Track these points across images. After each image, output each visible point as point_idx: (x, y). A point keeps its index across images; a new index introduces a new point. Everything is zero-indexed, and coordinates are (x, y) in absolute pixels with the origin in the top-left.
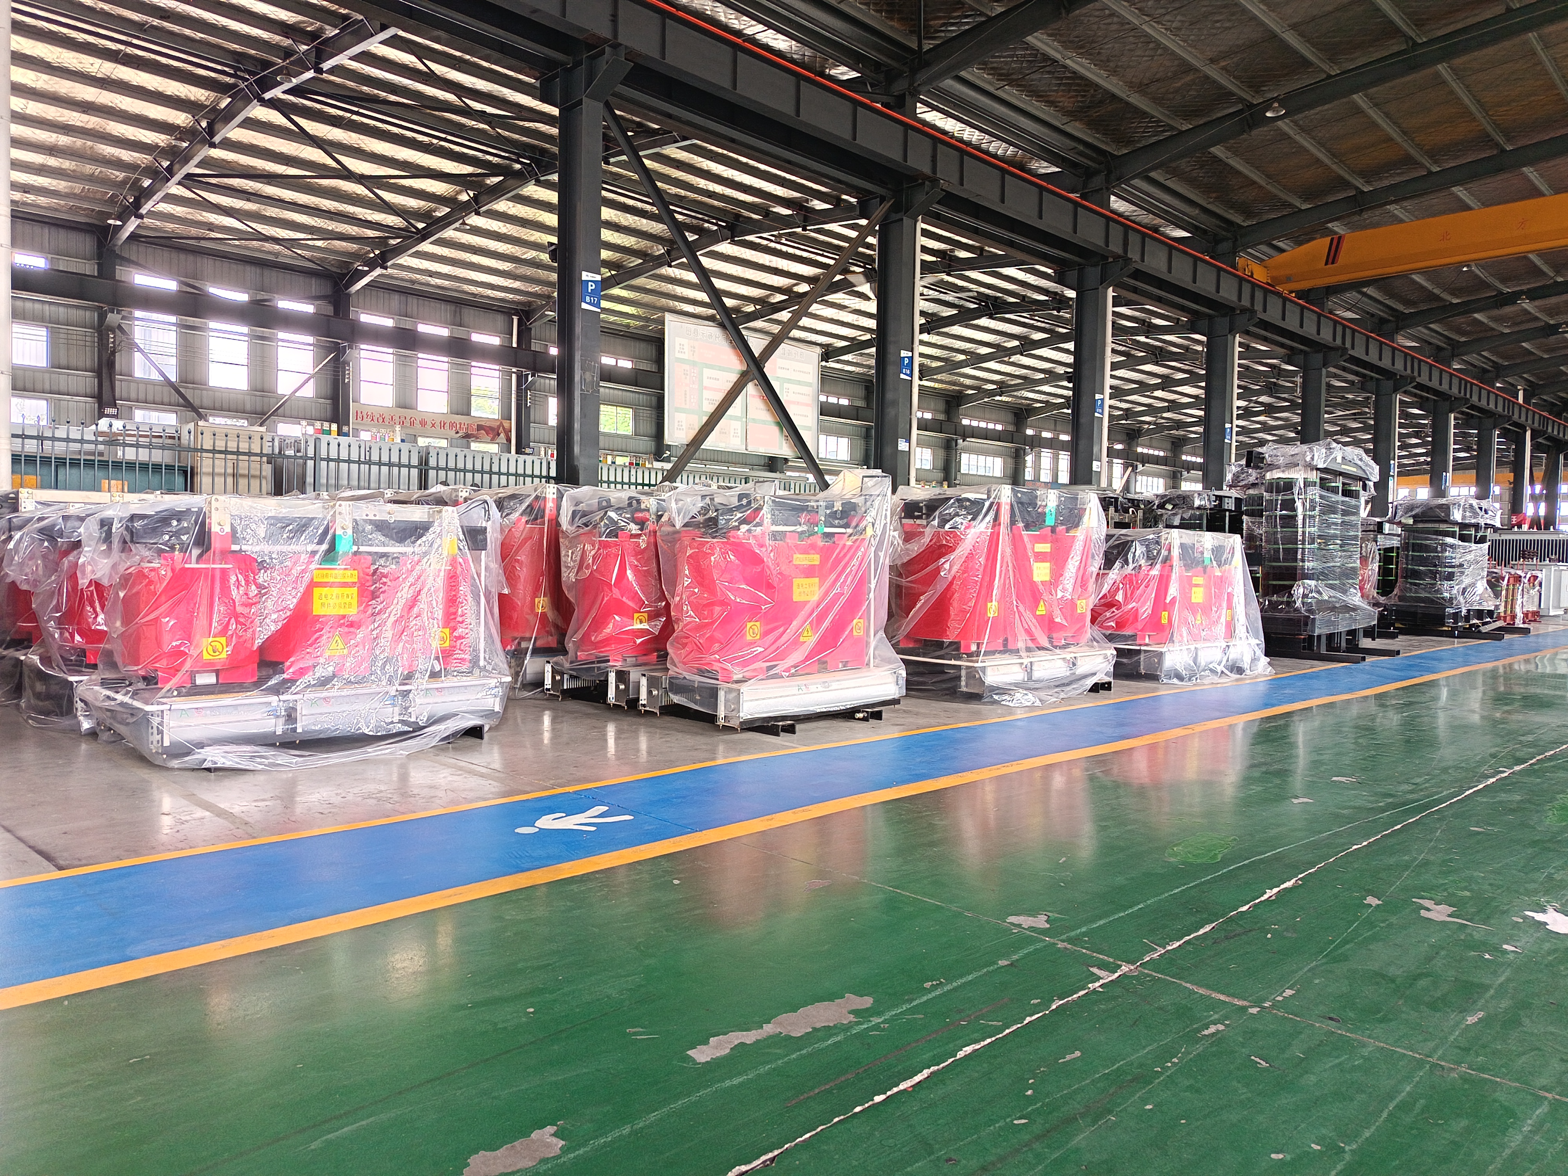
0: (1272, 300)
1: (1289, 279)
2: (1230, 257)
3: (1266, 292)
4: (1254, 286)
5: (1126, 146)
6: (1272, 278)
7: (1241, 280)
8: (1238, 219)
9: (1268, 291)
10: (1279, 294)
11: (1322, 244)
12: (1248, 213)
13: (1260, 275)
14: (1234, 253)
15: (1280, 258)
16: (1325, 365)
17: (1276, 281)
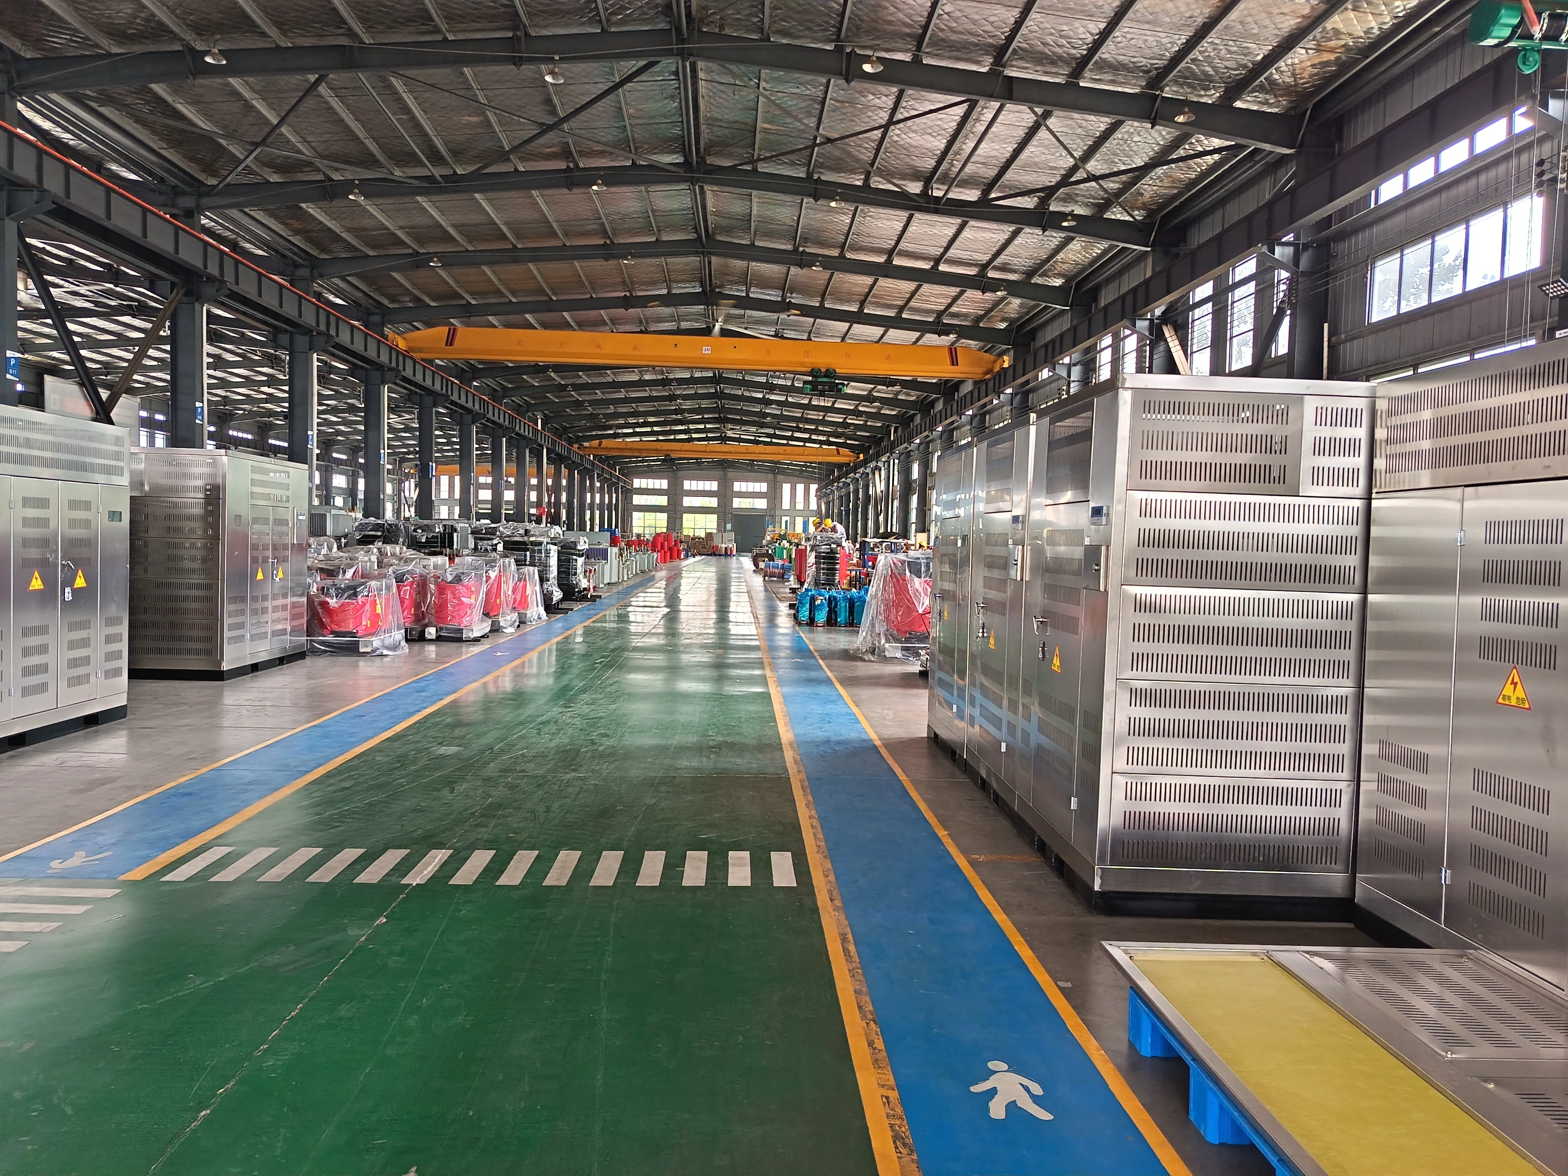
0: (409, 364)
1: (421, 350)
2: (379, 328)
3: (404, 356)
4: (398, 353)
5: (326, 254)
6: (409, 348)
7: (391, 348)
8: (385, 302)
9: (405, 355)
10: (412, 358)
11: (442, 331)
12: (393, 300)
13: (402, 345)
14: (383, 325)
15: (417, 334)
16: (435, 406)
17: (411, 349)
